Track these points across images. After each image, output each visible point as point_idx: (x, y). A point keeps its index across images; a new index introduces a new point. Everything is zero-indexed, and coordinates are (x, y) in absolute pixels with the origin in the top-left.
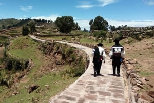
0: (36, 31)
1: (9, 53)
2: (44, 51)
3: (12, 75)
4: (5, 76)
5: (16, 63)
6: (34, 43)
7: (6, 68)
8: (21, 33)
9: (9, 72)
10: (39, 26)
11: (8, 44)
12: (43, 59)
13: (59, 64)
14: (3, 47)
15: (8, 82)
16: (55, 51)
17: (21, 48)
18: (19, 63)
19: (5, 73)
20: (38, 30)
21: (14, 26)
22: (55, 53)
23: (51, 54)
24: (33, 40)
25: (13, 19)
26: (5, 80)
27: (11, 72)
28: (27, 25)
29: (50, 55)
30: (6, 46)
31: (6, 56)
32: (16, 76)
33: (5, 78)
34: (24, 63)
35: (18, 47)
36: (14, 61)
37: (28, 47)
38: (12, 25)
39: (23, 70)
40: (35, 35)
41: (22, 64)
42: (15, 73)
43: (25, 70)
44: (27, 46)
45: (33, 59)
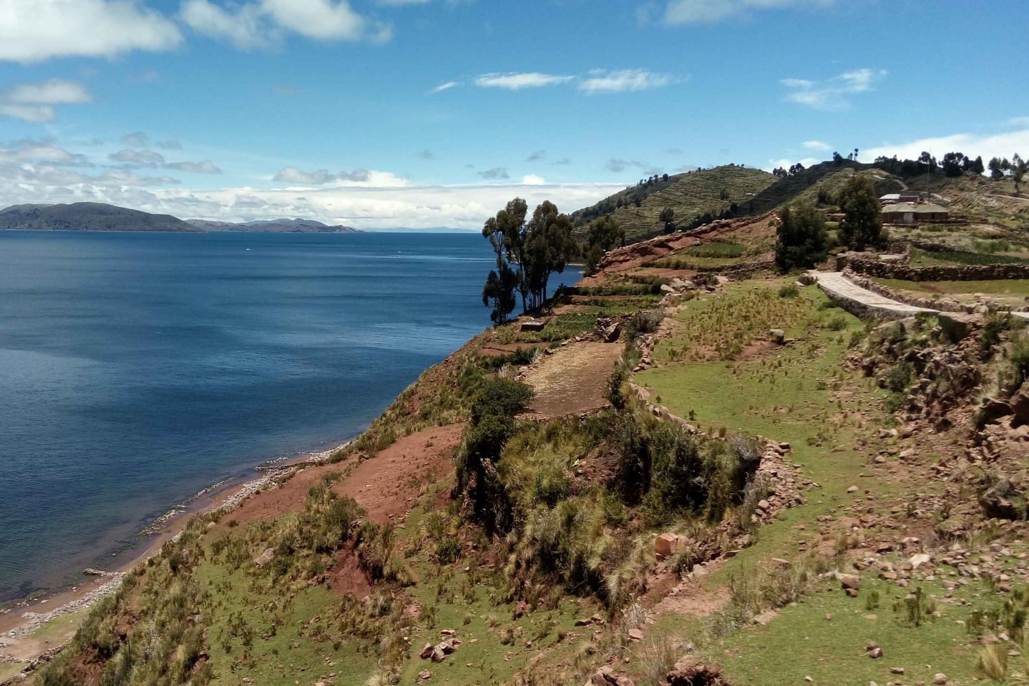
0: (882, 244)
1: (638, 386)
2: (897, 387)
3: (639, 540)
4: (598, 534)
5: (672, 455)
6: (837, 327)
7: (611, 485)
8: (770, 257)
9: (626, 513)
10: (907, 208)
11: (645, 327)
12: (877, 450)
13: (1010, 514)
14: (619, 347)
15: (612, 582)
16: (991, 394)
17: (730, 354)
18: (690, 462)
19: (599, 512)
20: (894, 232)
21: (734, 211)
22: (993, 413)
23: (962, 418)
24: (836, 302)
25: (729, 171)
26: (593, 563)
27: (636, 515)
28: (823, 199)
29: (945, 425)
30: (632, 338)
31: (618, 402)
32: (664, 552)
33: (600, 547)
34: (728, 463)
35: (708, 351)
36: (664, 443)
37: (782, 354)
38: (720, 206)
39: (716, 517)
40: (857, 267)
41: (713, 469)
42: (659, 526)
43: (729, 516)
44: (780, 341)
45: (798, 443)
